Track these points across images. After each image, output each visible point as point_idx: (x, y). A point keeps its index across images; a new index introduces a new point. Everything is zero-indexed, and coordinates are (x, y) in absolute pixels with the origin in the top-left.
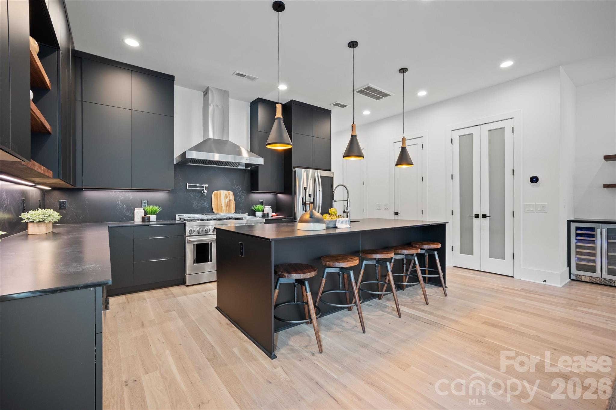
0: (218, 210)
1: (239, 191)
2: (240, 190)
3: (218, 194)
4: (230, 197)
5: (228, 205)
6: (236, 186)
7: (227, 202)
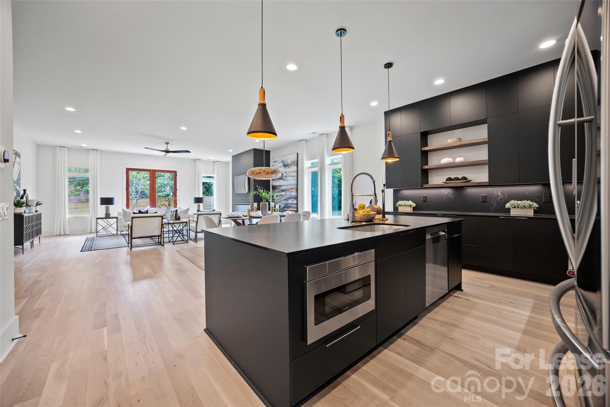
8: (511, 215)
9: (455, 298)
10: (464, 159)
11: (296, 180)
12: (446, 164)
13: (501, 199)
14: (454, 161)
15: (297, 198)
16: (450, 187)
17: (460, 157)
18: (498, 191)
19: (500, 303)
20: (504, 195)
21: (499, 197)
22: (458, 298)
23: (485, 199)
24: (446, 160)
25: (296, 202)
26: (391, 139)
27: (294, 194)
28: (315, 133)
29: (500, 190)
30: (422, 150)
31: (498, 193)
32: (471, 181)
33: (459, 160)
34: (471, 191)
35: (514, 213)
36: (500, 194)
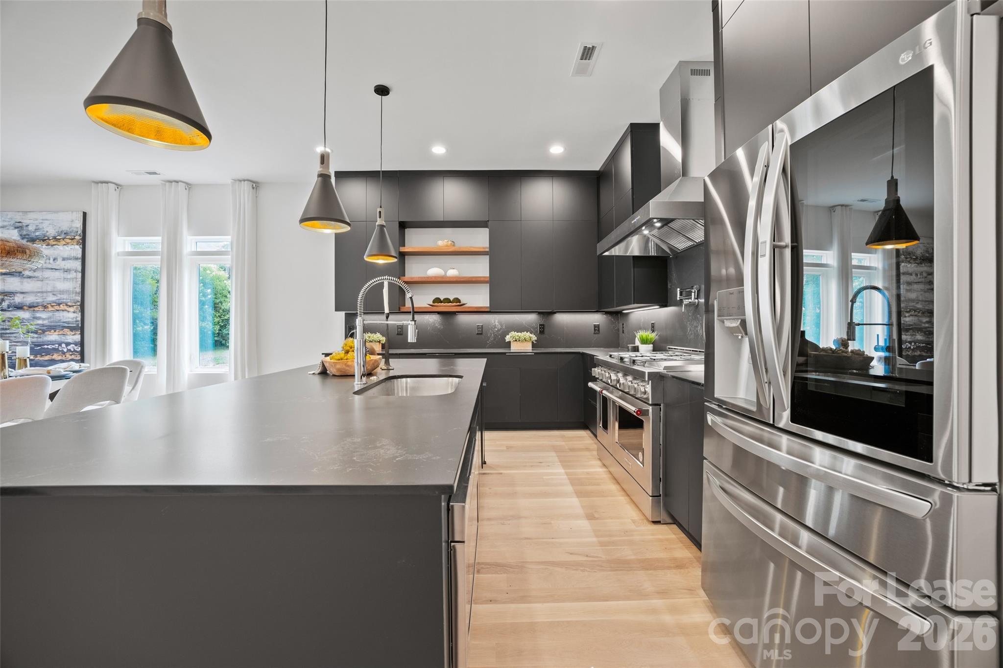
8: (512, 351)
9: (485, 476)
10: (457, 272)
11: (80, 280)
12: (435, 277)
13: (499, 330)
14: (446, 273)
15: (81, 328)
16: (439, 313)
17: (454, 269)
18: (496, 320)
19: (532, 466)
20: (502, 326)
21: (496, 328)
22: (487, 476)
23: (481, 331)
24: (434, 271)
25: (77, 338)
26: (384, 223)
27: (71, 316)
28: (155, 173)
29: (498, 318)
30: (401, 251)
31: (495, 322)
32: (465, 304)
33: (452, 273)
34: (464, 319)
35: (515, 348)
36: (497, 324)
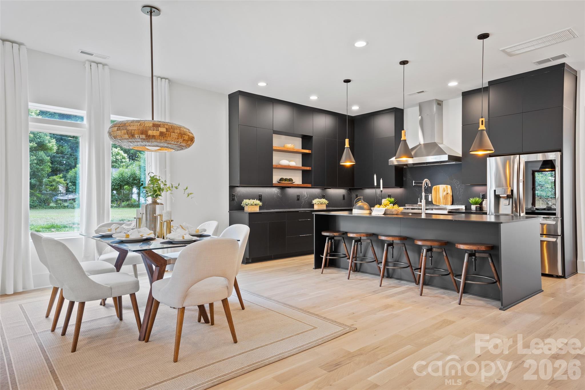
0: (436, 201)
1: (458, 185)
2: (458, 183)
3: (437, 188)
4: (447, 191)
5: (445, 198)
6: (454, 180)
7: (445, 195)
8: (315, 209)
12: (284, 166)
13: (306, 198)
16: (280, 187)
17: (293, 161)
20: (308, 195)
21: (305, 196)
23: (298, 198)
24: (283, 163)
28: (89, 54)
29: (306, 191)
32: (294, 182)
34: (291, 191)
35: (317, 207)
36: (306, 194)
